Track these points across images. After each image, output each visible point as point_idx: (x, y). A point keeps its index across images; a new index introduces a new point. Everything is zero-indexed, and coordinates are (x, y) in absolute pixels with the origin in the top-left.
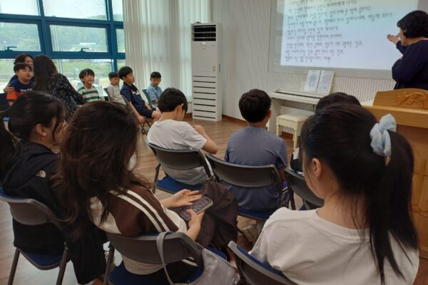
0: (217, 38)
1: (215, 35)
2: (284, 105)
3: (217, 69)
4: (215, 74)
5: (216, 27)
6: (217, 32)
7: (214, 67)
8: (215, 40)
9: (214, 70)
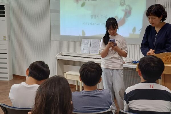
0: (5, 14)
1: (4, 12)
2: (66, 64)
3: (7, 39)
4: (6, 42)
5: (5, 7)
6: (5, 10)
7: (5, 37)
8: (4, 16)
9: (5, 39)
